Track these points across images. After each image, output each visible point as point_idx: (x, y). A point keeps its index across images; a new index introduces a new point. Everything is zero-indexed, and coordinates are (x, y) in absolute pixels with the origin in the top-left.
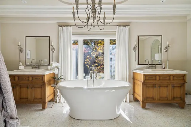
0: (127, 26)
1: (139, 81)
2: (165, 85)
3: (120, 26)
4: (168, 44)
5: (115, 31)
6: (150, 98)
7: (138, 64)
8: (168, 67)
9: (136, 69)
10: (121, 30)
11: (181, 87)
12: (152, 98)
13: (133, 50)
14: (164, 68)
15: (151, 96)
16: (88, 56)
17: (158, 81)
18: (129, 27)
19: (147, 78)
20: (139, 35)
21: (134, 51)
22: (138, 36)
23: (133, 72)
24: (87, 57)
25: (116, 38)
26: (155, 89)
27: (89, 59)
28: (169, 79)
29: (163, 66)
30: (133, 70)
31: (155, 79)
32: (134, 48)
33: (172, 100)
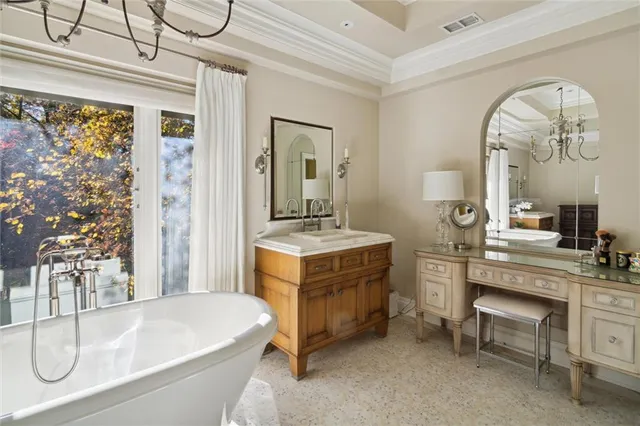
0: (239, 72)
1: (283, 280)
2: (353, 283)
3: (210, 63)
4: (346, 156)
5: (192, 80)
6: (317, 334)
7: (273, 218)
8: (347, 224)
9: (267, 237)
10: (215, 79)
11: (381, 279)
12: (322, 333)
13: (257, 166)
14: (339, 227)
15: (321, 327)
16: (22, 175)
17: (341, 273)
18: (245, 77)
19: (311, 269)
20: (274, 116)
21: (258, 170)
22: (273, 119)
23: (257, 248)
24: (13, 176)
25: (196, 113)
26: (330, 299)
27: (24, 187)
28: (362, 263)
29: (335, 220)
30: (256, 241)
31: (331, 269)
32: (261, 160)
33: (366, 322)
